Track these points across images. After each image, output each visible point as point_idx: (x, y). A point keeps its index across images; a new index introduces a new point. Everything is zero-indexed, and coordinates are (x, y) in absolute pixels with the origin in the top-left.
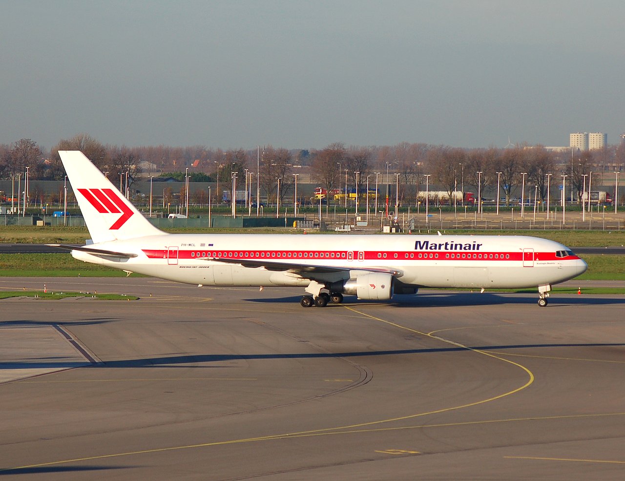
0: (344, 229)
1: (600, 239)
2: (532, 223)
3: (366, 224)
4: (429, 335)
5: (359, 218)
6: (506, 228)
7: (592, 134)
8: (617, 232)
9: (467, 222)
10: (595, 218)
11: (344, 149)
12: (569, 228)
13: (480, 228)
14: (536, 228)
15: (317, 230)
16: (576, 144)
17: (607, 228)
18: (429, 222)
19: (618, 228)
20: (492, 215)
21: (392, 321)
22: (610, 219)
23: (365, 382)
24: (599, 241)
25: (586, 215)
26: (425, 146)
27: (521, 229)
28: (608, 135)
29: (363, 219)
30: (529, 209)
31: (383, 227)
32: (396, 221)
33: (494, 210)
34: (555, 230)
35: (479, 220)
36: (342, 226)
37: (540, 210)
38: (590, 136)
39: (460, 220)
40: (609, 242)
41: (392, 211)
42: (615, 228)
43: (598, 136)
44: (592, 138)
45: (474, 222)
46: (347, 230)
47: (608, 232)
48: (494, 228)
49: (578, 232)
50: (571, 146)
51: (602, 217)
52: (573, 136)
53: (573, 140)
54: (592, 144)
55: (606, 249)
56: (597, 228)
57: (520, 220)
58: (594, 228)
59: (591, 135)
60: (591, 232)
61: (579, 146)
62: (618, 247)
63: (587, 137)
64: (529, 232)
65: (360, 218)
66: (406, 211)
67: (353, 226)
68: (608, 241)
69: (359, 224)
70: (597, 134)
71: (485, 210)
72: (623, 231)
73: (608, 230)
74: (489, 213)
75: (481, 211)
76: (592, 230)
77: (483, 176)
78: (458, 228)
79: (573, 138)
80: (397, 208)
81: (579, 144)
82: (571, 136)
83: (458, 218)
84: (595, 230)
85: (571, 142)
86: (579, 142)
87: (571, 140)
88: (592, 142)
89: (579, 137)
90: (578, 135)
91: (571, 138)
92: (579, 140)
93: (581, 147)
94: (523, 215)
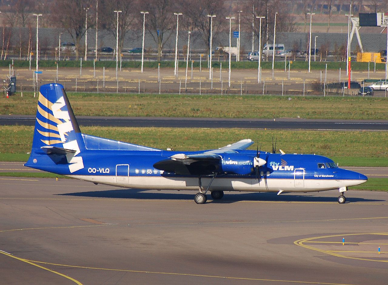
1: (273, 108)
2: (183, 85)
6: (146, 90)
8: (299, 98)
9: (92, 83)
10: (277, 79)
12: (235, 92)
13: (107, 90)
14: (187, 91)
17: (287, 93)
18: (40, 82)
19: (302, 93)
20: (135, 72)
22: (298, 80)
24: (268, 110)
25: (262, 74)
30: (182, 65)
33: (138, 66)
34: (214, 95)
35: (112, 79)
37: (196, 65)
39: (86, 79)
40: (282, 112)
42: (299, 93)
45: (101, 82)
47: (288, 98)
48: (127, 91)
49: (247, 97)
56: (273, 91)
57: (172, 80)
58: (268, 92)
60: (264, 98)
62: (292, 119)
66: (7, 65)
68: (281, 110)
71: (125, 66)
72: (308, 96)
73: (288, 96)
74: (130, 70)
75: (119, 66)
76: (265, 95)
77: (122, 17)
78: (79, 90)
83: (84, 76)
84: (271, 95)
94: (176, 74)
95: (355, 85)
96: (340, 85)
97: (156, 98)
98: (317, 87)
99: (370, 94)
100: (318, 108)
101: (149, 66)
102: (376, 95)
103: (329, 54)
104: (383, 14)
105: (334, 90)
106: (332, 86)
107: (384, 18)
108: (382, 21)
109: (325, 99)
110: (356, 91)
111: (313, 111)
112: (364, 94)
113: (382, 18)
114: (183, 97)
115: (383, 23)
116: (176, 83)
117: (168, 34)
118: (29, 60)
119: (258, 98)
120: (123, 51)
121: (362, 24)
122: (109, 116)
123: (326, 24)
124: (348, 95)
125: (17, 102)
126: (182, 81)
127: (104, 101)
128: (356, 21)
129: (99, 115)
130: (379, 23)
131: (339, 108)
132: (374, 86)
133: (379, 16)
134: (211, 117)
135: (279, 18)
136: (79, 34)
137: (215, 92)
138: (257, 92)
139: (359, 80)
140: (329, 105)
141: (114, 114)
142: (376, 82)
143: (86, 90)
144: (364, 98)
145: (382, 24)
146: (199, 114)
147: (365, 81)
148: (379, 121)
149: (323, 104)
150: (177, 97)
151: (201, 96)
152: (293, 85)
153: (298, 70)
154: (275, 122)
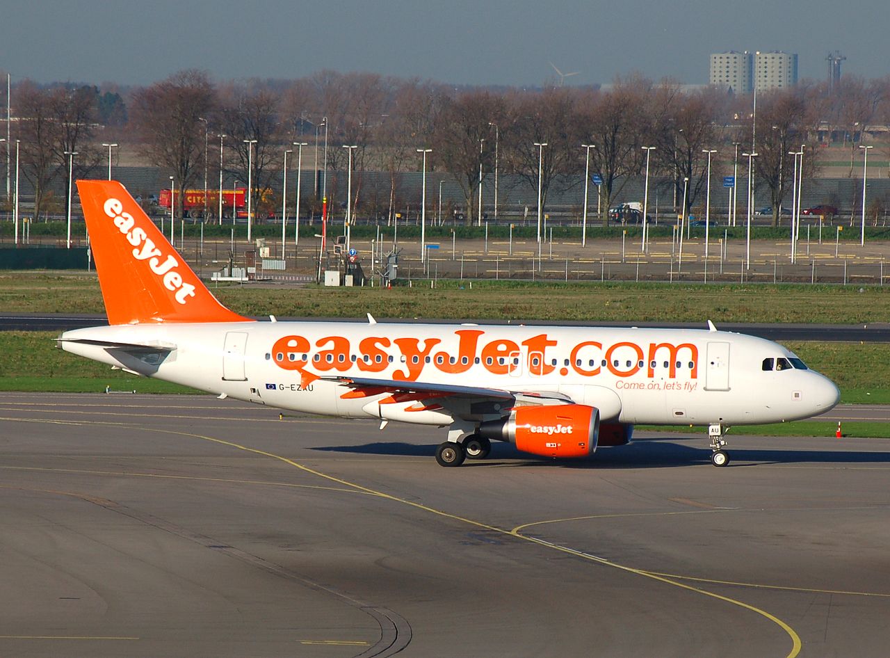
0: (231, 276)
2: (676, 267)
3: (281, 265)
4: (514, 532)
5: (265, 252)
6: (613, 276)
7: (763, 55)
10: (819, 256)
11: (206, 85)
12: (761, 279)
13: (549, 276)
14: (682, 278)
16: (724, 79)
17: (851, 280)
19: (878, 281)
20: (571, 245)
21: (416, 498)
22: (852, 258)
23: (397, 646)
24: (842, 310)
25: (798, 249)
27: (648, 279)
28: (799, 57)
29: (275, 254)
31: (323, 273)
32: (352, 259)
33: (575, 235)
34: (729, 283)
36: (226, 270)
38: (757, 60)
39: (499, 258)
40: (869, 314)
41: (336, 233)
42: (870, 280)
43: (777, 61)
44: (763, 65)
46: (239, 279)
47: (858, 288)
48: (583, 277)
49: (785, 288)
50: (713, 82)
51: (833, 253)
52: (718, 60)
53: (718, 69)
54: (763, 79)
55: (864, 330)
56: (829, 278)
58: (819, 279)
59: (760, 58)
60: (815, 288)
61: (731, 84)
63: (750, 59)
64: (670, 286)
65: (267, 250)
66: (370, 234)
67: (252, 270)
68: (865, 311)
69: (266, 265)
70: (774, 55)
73: (856, 285)
75: (542, 234)
76: (816, 284)
78: (501, 276)
79: (718, 64)
80: (349, 227)
81: (731, 78)
82: (712, 60)
83: (491, 253)
84: (825, 284)
85: (712, 74)
86: (731, 74)
87: (712, 70)
88: (763, 74)
89: (732, 61)
90: (728, 58)
91: (712, 64)
92: (731, 69)
93: (735, 85)
94: (645, 248)
119: (803, 288)
126: (674, 259)
134: (754, 323)
136: (473, 182)
137: (729, 279)
138: (800, 279)
143: (513, 277)
146: (731, 316)
150: (666, 287)
151: (706, 286)
152: (852, 266)
154: (866, 330)
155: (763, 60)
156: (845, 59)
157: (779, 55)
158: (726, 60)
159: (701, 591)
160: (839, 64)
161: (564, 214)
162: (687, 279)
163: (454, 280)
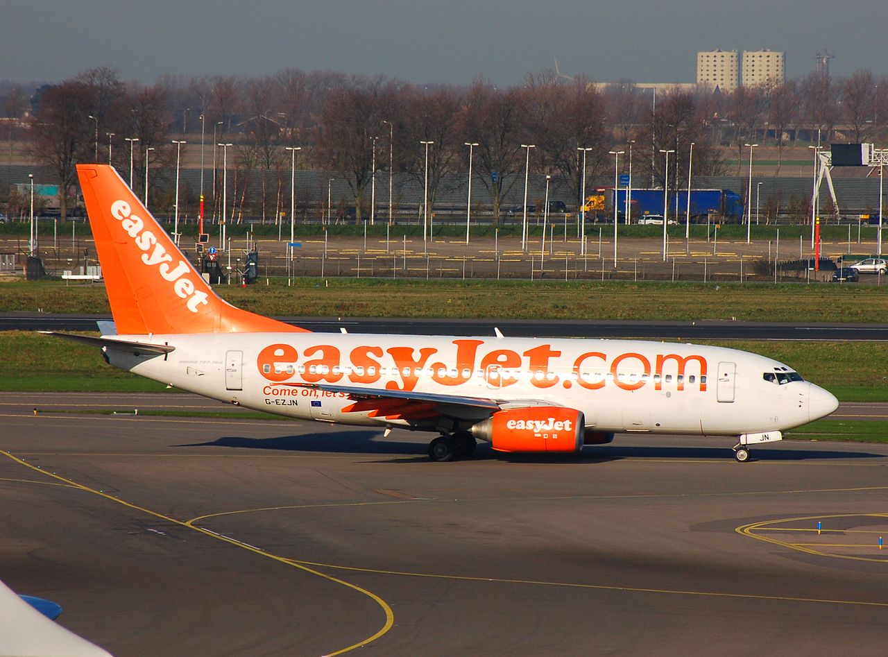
0: (85, 274)
1: (689, 303)
2: (537, 265)
4: (188, 524)
6: (475, 274)
7: (751, 54)
8: (732, 287)
10: (695, 254)
12: (624, 277)
13: (410, 274)
14: (544, 275)
15: (22, 277)
16: (711, 78)
17: (712, 277)
18: (297, 260)
19: (738, 278)
20: (455, 243)
22: (729, 256)
24: (682, 307)
25: (671, 247)
26: (340, 78)
27: (511, 277)
30: (535, 232)
32: (213, 257)
33: (460, 234)
34: (589, 281)
35: (419, 256)
36: (82, 268)
37: (559, 232)
38: (745, 58)
39: (375, 256)
40: (706, 311)
42: (732, 278)
43: (764, 59)
44: (750, 63)
45: (400, 261)
46: (91, 277)
47: (715, 287)
48: (445, 275)
49: (645, 285)
50: (698, 81)
51: (712, 251)
52: (705, 59)
53: (705, 68)
54: (750, 77)
55: (693, 326)
56: (689, 275)
57: (517, 257)
58: (681, 277)
59: (748, 56)
60: (674, 286)
61: (719, 82)
62: (722, 322)
63: (738, 60)
64: (530, 284)
68: (705, 308)
70: (761, 53)
71: (438, 233)
72: (748, 283)
73: (715, 283)
74: (447, 241)
75: (428, 234)
76: (676, 282)
77: (434, 151)
78: (362, 274)
79: (705, 63)
80: (224, 226)
81: (718, 77)
82: (699, 58)
83: (370, 251)
84: (685, 282)
85: (699, 72)
86: (719, 73)
87: (699, 68)
88: (750, 73)
89: (719, 59)
90: (715, 56)
91: (699, 63)
92: (718, 68)
93: (722, 84)
94: (525, 247)
95: (826, 264)
96: (802, 265)
97: (491, 287)
98: (763, 268)
99: (853, 280)
100: (766, 303)
101: (478, 234)
102: (863, 281)
103: (781, 212)
104: (873, 145)
105: (792, 274)
106: (786, 266)
107: (873, 152)
108: (870, 157)
109: (776, 287)
110: (829, 276)
111: (758, 308)
112: (842, 279)
113: (870, 153)
114: (538, 285)
115: (872, 159)
116: (524, 261)
117: (511, 180)
118: (278, 224)
119: (664, 286)
120: (434, 209)
121: (835, 162)
122: (416, 317)
123: (775, 163)
124: (816, 281)
125: (260, 295)
126: (536, 257)
127: (405, 292)
128: (825, 158)
129: (399, 316)
130: (865, 160)
131: (801, 303)
132: (859, 267)
133: (865, 148)
134: (587, 319)
135: (699, 153)
136: (362, 181)
137: (592, 276)
138: (662, 277)
139: (834, 256)
140: (784, 299)
141: (423, 313)
142: (863, 259)
143: (375, 274)
144: (842, 287)
145: (870, 161)
146: (567, 313)
147: (844, 258)
148: (869, 325)
149: (774, 297)
150: (527, 285)
151: (567, 283)
152: (723, 264)
153: (728, 240)
154: (695, 326)
155: (750, 59)
156: (834, 57)
157: (767, 54)
158: (714, 59)
159: (332, 579)
160: (827, 62)
161: (455, 212)
162: (549, 277)
163: (314, 278)
